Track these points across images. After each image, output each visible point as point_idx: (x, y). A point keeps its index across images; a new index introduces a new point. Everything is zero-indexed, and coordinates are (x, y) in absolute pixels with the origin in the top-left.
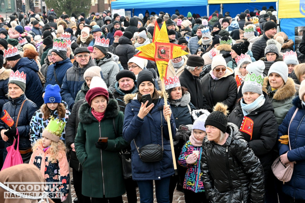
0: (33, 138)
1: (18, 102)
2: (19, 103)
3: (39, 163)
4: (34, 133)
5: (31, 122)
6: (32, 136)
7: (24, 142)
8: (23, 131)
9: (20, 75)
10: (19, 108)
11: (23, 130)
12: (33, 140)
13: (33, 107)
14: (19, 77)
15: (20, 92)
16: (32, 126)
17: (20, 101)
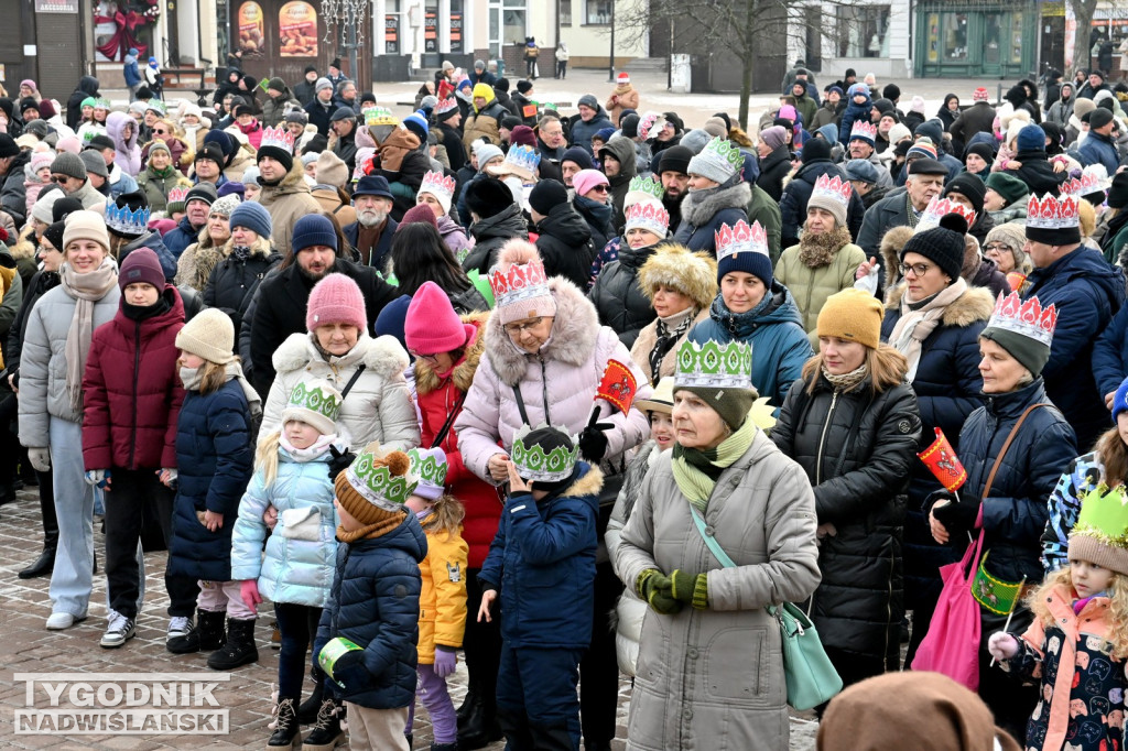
0: (1050, 557)
1: (1009, 409)
2: (1011, 413)
3: (1055, 654)
4: (1056, 540)
5: (1053, 497)
6: (1050, 546)
7: (1005, 560)
8: (1003, 517)
9: (1020, 309)
10: (1008, 429)
11: (999, 513)
12: (1051, 562)
13: (1054, 435)
14: (1013, 316)
15: (1008, 373)
16: (1055, 511)
17: (1016, 405)
